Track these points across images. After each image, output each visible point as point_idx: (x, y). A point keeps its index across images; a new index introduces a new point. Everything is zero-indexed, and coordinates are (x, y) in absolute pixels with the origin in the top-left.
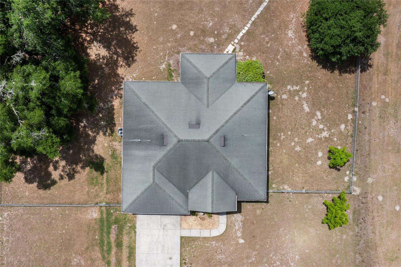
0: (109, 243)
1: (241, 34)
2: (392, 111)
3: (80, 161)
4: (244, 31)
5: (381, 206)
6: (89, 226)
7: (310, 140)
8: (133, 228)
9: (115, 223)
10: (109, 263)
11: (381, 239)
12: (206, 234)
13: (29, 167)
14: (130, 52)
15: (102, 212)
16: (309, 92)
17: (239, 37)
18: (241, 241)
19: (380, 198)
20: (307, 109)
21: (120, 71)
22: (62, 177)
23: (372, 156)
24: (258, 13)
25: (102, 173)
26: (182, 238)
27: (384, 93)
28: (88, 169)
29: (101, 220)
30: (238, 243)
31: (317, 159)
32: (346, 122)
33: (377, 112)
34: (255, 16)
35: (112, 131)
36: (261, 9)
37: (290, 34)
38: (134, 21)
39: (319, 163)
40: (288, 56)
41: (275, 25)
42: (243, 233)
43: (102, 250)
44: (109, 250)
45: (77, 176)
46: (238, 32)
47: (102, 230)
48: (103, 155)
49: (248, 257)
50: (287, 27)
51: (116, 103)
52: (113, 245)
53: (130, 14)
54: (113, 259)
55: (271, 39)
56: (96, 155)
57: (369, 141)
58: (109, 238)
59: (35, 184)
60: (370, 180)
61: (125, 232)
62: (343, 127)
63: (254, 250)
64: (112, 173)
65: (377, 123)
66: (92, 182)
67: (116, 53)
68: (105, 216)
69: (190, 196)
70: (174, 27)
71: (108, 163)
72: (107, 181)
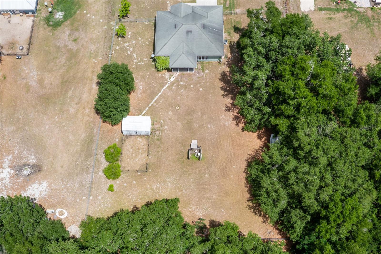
1: (167, 86)
2: (92, 55)
3: (245, 31)
4: (165, 87)
5: (101, 18)
6: (240, 6)
7: (134, 42)
9: (227, 7)
11: (102, 5)
14: (223, 78)
15: (234, 11)
16: (133, 62)
17: (168, 85)
18: (168, 2)
19: (101, 21)
20: (135, 55)
21: (228, 69)
23: (104, 37)
24: (157, 97)
25: (235, 26)
26: (196, 2)
27: (95, 63)
28: (242, 28)
29: (234, 8)
31: (131, 35)
32: (115, 50)
33: (99, 55)
34: (159, 95)
35: (230, 43)
36: (156, 98)
37: (141, 87)
38: (222, 92)
39: (130, 33)
40: (143, 77)
41: (149, 91)
42: (167, 5)
45: (247, 25)
46: (168, 87)
47: (233, 5)
48: (235, 33)
50: (143, 90)
51: (229, 55)
53: (224, 96)
55: (151, 84)
56: (238, 33)
57: (105, 43)
58: (230, 2)
60: (106, 27)
61: (222, 4)
62: (117, 48)
64: (230, 26)
65: (100, 51)
66: (240, 23)
67: (230, 77)
68: (232, 10)
69: (191, 11)
70: (201, 89)
71: (232, 31)
72: (232, 23)
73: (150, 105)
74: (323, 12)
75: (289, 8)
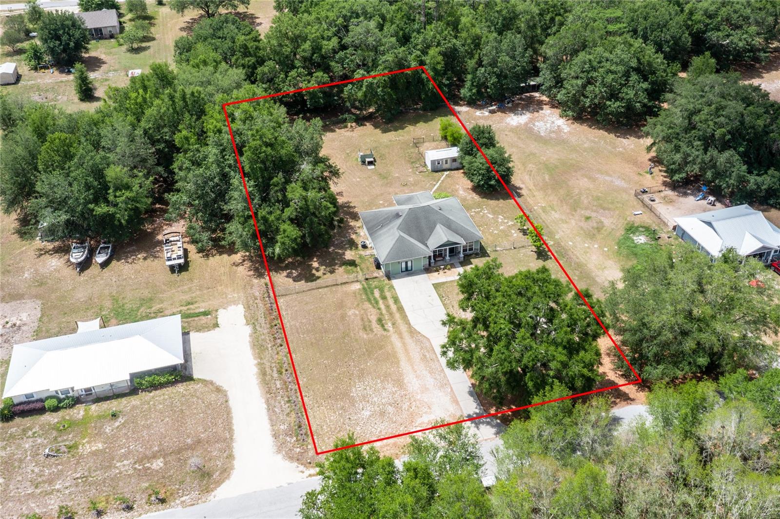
0: (375, 299)
2: (550, 209)
3: (337, 264)
5: (574, 246)
6: (354, 293)
7: (502, 227)
8: (392, 287)
9: (376, 288)
10: (379, 309)
11: (586, 260)
12: (451, 279)
13: (295, 274)
14: (355, 216)
15: (363, 285)
16: (488, 210)
19: (571, 243)
20: (491, 216)
21: (351, 223)
22: (324, 274)
23: (550, 227)
25: (356, 267)
26: (433, 284)
28: (343, 267)
29: (364, 289)
31: (513, 234)
33: (540, 210)
34: (434, 189)
35: (356, 247)
36: (436, 187)
37: (462, 193)
39: (515, 235)
40: (465, 199)
41: (449, 190)
43: (371, 303)
44: (377, 303)
45: (336, 271)
47: (367, 294)
50: (457, 190)
51: (354, 236)
52: (379, 299)
53: (349, 203)
54: (382, 306)
57: (543, 221)
58: (374, 296)
59: (303, 281)
60: (557, 237)
61: (386, 291)
64: (363, 266)
65: (543, 214)
66: (348, 272)
67: (345, 218)
68: (366, 286)
71: (358, 261)
72: (361, 269)
75: (265, 304)
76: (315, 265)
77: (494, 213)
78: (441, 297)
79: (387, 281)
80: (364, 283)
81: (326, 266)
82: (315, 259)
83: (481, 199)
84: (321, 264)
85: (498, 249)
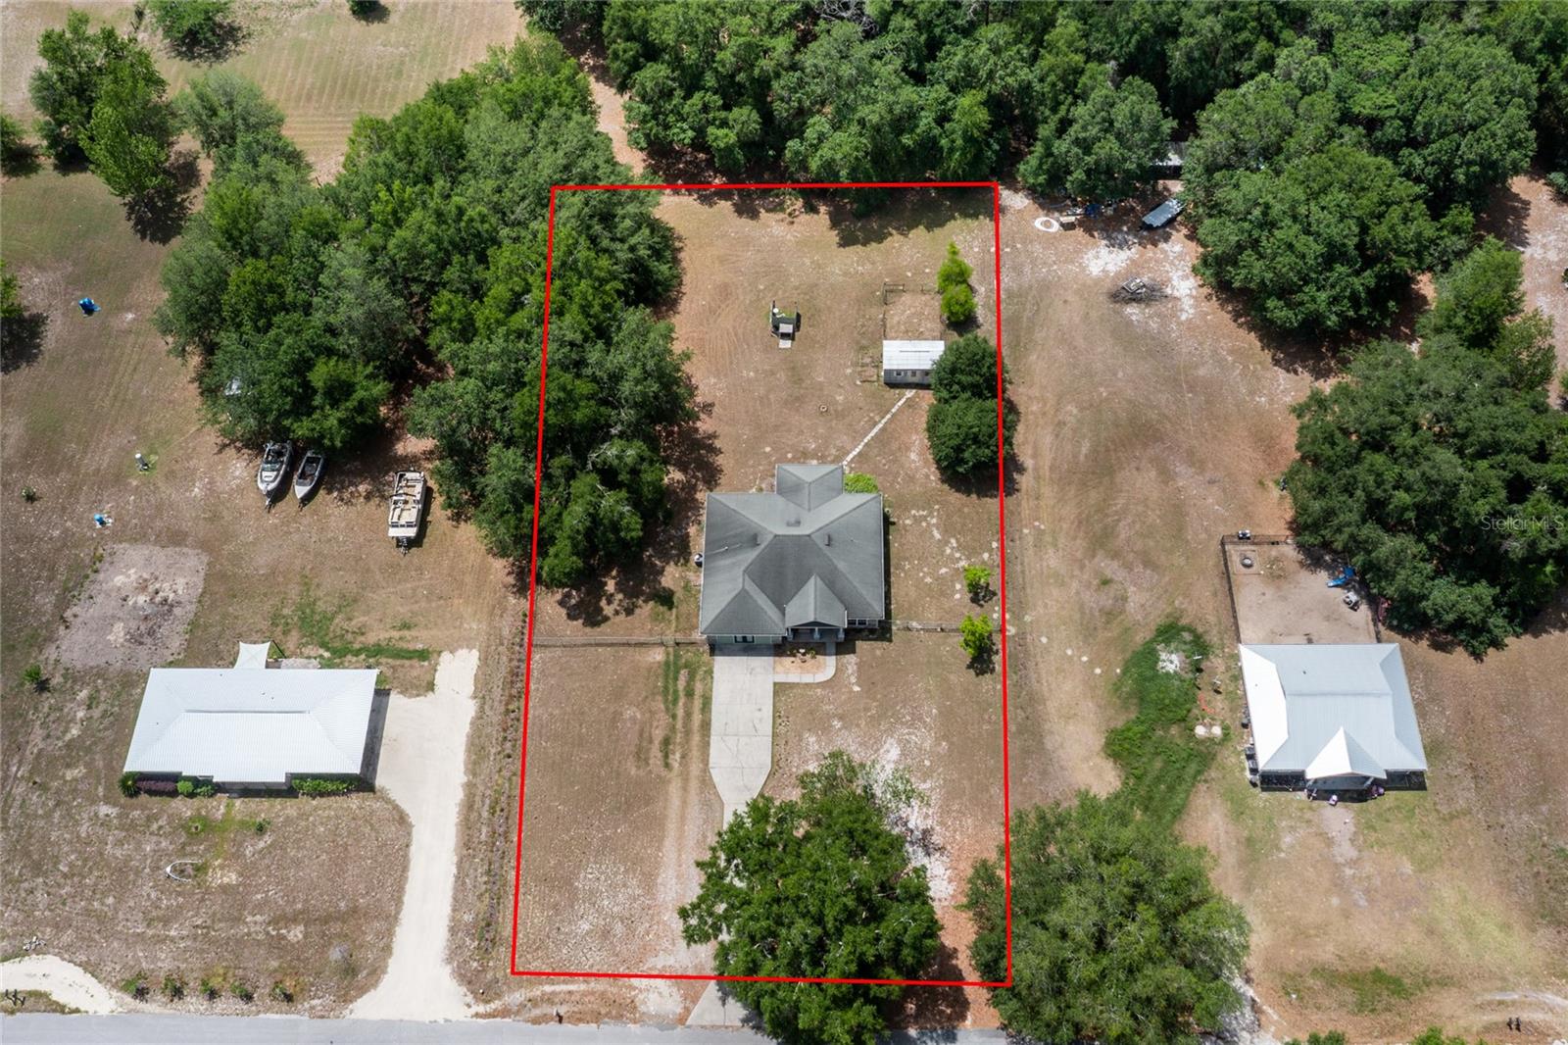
0: (676, 692)
1: (851, 456)
2: (1050, 539)
3: (642, 593)
4: (855, 453)
5: (1046, 649)
6: (649, 670)
7: (944, 570)
8: (710, 672)
9: (686, 667)
10: (674, 717)
11: (1050, 690)
12: (808, 679)
13: (573, 602)
14: (713, 476)
15: (668, 654)
16: (939, 517)
17: (849, 458)
18: (857, 689)
19: (1044, 640)
20: (937, 536)
21: (699, 496)
22: (617, 613)
23: (1028, 590)
24: (872, 434)
25: (670, 609)
26: (775, 684)
27: (1037, 519)
28: (651, 603)
29: (667, 663)
30: (851, 691)
31: (954, 592)
32: (991, 551)
33: (1031, 539)
34: (869, 438)
35: (687, 561)
36: (876, 430)
37: (913, 456)
38: (718, 444)
39: (958, 596)
40: (911, 479)
41: (895, 446)
42: (858, 678)
43: (666, 701)
44: (675, 701)
45: (637, 611)
46: (848, 453)
47: (666, 676)
48: (673, 588)
49: (866, 709)
50: (908, 449)
51: (692, 530)
52: (682, 694)
53: (714, 436)
54: (680, 712)
55: (889, 461)
56: (664, 588)
57: (1023, 572)
58: (675, 686)
59: (581, 621)
60: (1028, 618)
61: (698, 677)
62: (986, 556)
63: (874, 699)
64: (684, 609)
65: (1031, 552)
66: (656, 618)
67: (694, 476)
68: (672, 658)
69: (788, 610)
70: (768, 449)
71: (679, 595)
72: (677, 617)
73: (889, 416)
74: (420, 646)
75: (511, 660)
76: (611, 586)
77: (948, 530)
78: (776, 715)
79: (706, 657)
80: (671, 650)
81: (625, 596)
82: (614, 573)
83: (939, 485)
84: (620, 587)
85: (914, 624)
